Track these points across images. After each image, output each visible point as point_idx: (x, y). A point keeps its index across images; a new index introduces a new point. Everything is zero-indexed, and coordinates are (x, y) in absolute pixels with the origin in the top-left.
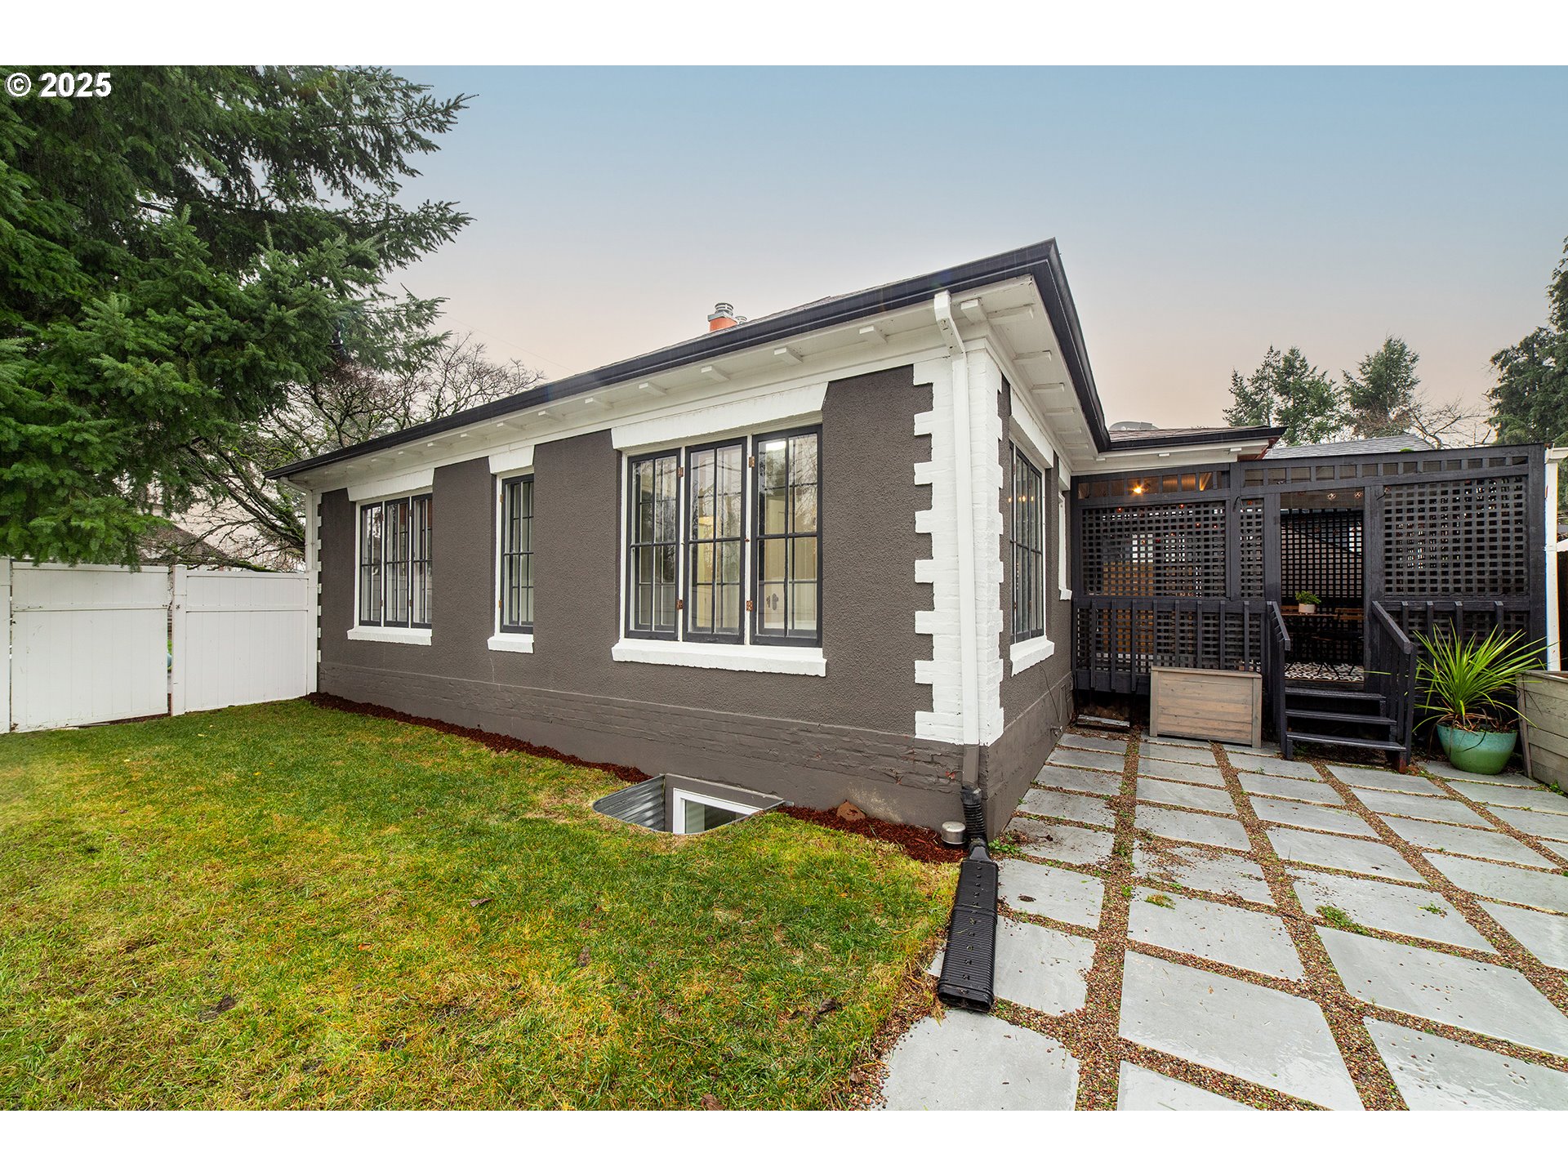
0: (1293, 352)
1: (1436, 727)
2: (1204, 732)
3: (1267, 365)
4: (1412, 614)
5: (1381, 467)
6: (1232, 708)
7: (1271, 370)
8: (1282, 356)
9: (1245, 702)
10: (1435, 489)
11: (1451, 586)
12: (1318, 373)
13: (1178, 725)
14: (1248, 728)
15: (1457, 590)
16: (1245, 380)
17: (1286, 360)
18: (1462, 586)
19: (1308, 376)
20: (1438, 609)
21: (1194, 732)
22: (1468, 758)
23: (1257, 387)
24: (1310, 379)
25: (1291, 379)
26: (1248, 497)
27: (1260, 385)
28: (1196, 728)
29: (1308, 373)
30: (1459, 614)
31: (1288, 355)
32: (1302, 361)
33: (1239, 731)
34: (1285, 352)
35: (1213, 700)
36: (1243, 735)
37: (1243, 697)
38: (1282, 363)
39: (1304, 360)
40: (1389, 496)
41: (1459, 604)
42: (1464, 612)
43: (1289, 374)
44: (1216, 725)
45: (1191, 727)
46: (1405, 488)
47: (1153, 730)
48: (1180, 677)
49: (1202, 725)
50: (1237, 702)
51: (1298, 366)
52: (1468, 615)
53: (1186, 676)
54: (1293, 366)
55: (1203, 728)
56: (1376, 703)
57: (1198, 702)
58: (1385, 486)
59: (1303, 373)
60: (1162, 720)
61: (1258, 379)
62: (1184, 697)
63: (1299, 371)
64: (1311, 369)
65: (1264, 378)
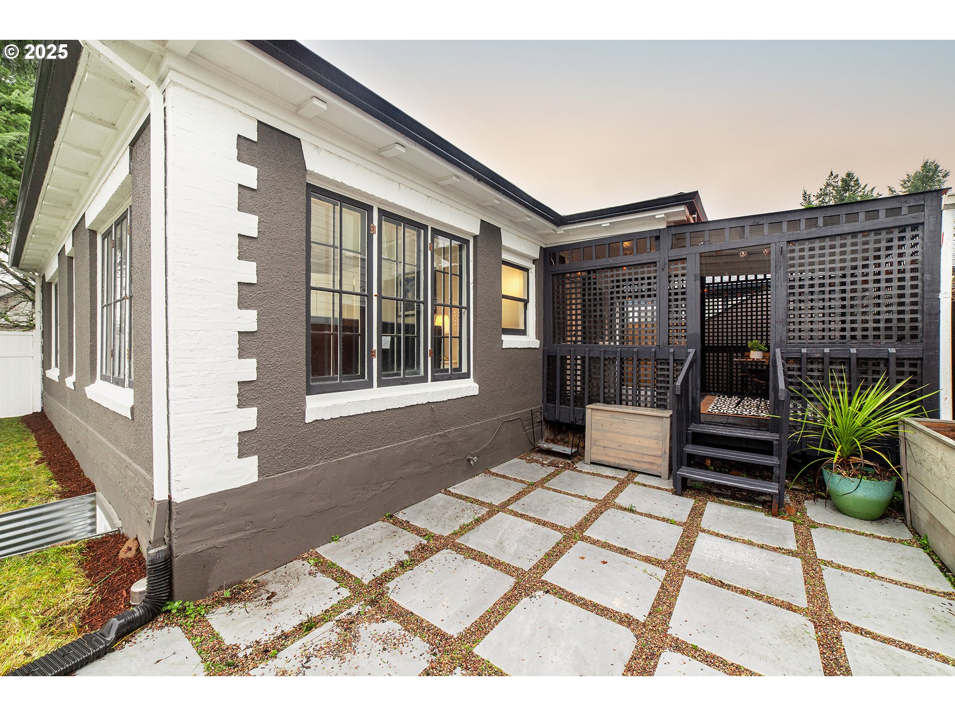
0: (849, 175)
1: (821, 469)
2: (626, 463)
3: (828, 185)
4: (811, 360)
5: (785, 225)
6: (646, 443)
7: (832, 188)
8: (840, 178)
9: (657, 438)
10: (834, 243)
11: (848, 334)
12: (868, 189)
13: (606, 455)
14: (659, 461)
15: (853, 337)
16: (812, 196)
17: (843, 180)
18: (859, 333)
19: (861, 191)
20: (835, 356)
21: (617, 462)
22: (847, 502)
23: (820, 201)
24: (861, 194)
25: (847, 194)
26: (674, 258)
27: (823, 199)
28: (619, 458)
29: (860, 189)
30: (854, 361)
31: (845, 177)
32: (855, 181)
33: (652, 463)
34: (843, 175)
35: (632, 435)
36: (655, 467)
37: (656, 433)
38: (840, 183)
39: (857, 180)
40: (793, 251)
41: (853, 351)
42: (858, 359)
43: (846, 191)
44: (634, 456)
45: (616, 457)
46: (807, 243)
47: (587, 458)
48: (608, 415)
49: (624, 456)
50: (650, 438)
51: (853, 185)
52: (862, 361)
53: (613, 413)
54: (848, 185)
55: (625, 459)
56: (769, 443)
57: (622, 436)
58: (789, 242)
59: (856, 190)
60: (594, 450)
61: (821, 195)
62: (612, 432)
63: (853, 188)
64: (862, 186)
65: (826, 194)
